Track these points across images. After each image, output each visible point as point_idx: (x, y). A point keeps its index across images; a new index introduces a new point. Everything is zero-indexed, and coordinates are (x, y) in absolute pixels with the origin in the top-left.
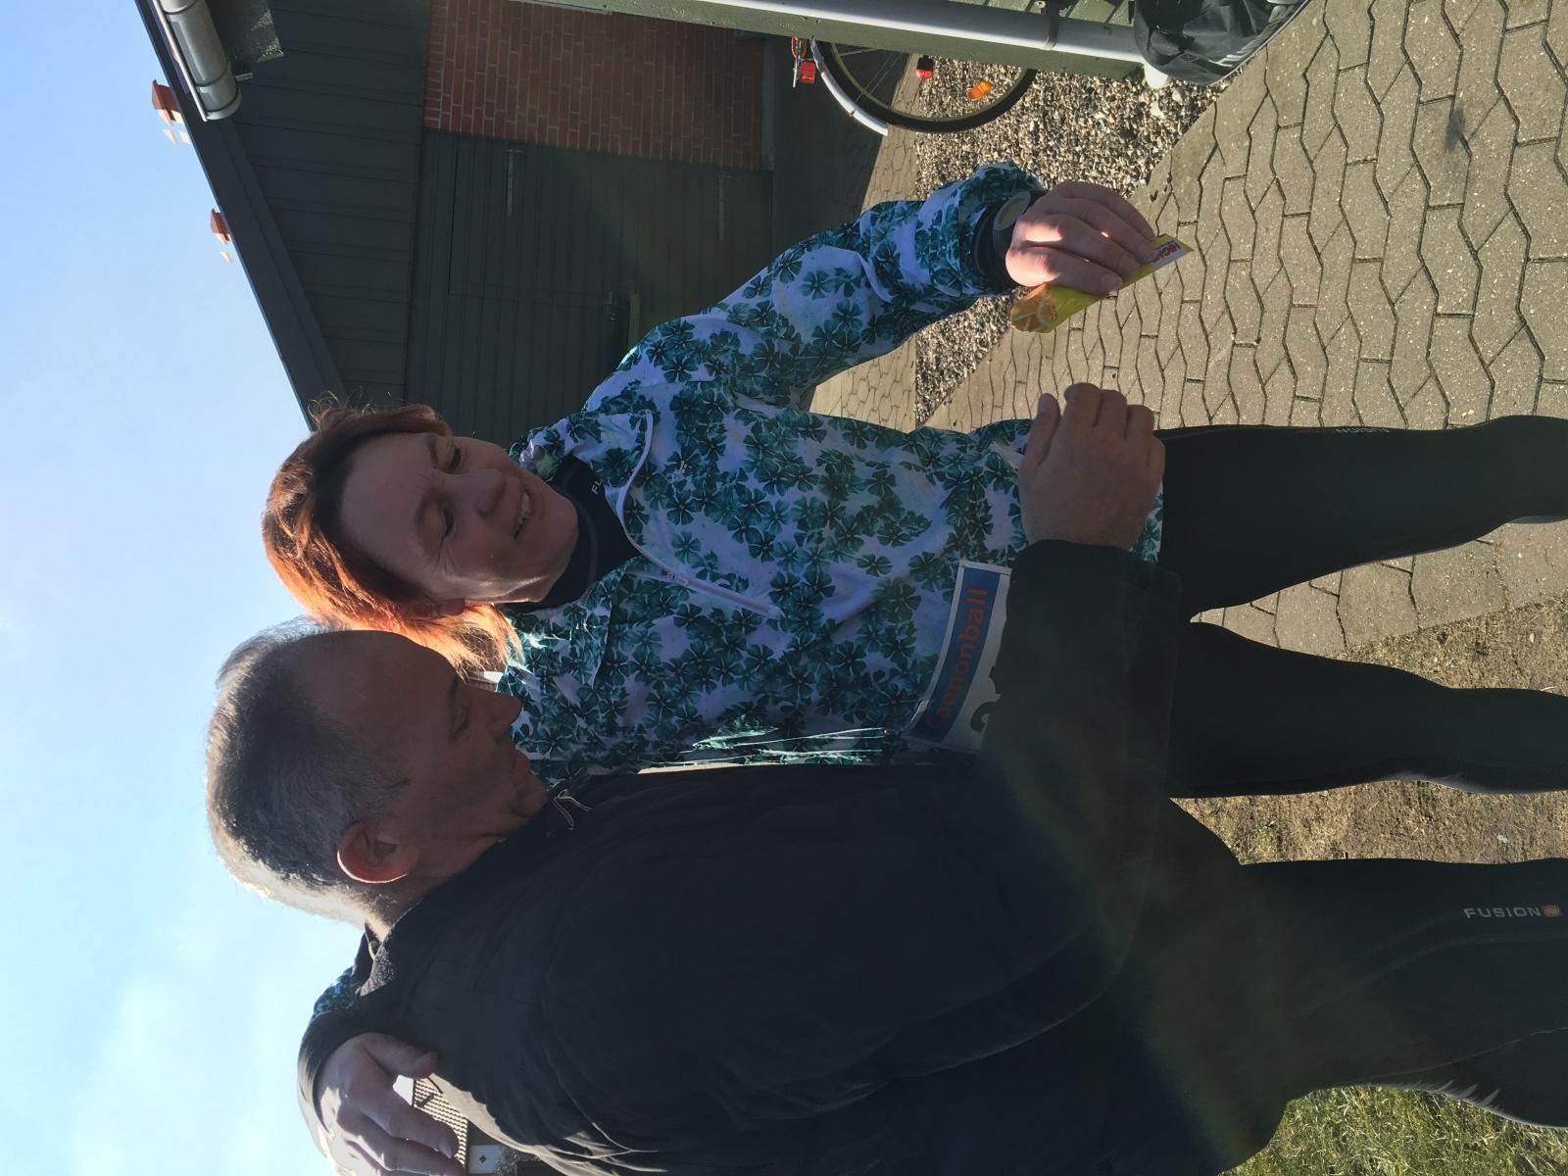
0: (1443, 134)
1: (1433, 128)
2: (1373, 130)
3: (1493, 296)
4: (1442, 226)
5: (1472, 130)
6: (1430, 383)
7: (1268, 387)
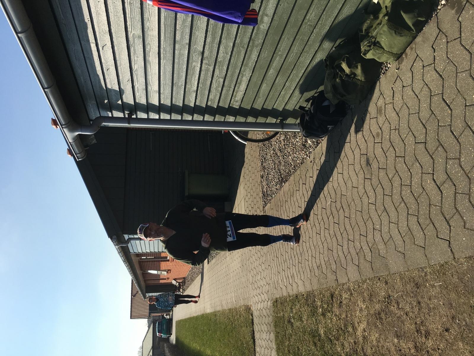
0: (366, 162)
1: (364, 160)
2: (353, 157)
5: (371, 163)
6: (370, 218)
7: (339, 213)
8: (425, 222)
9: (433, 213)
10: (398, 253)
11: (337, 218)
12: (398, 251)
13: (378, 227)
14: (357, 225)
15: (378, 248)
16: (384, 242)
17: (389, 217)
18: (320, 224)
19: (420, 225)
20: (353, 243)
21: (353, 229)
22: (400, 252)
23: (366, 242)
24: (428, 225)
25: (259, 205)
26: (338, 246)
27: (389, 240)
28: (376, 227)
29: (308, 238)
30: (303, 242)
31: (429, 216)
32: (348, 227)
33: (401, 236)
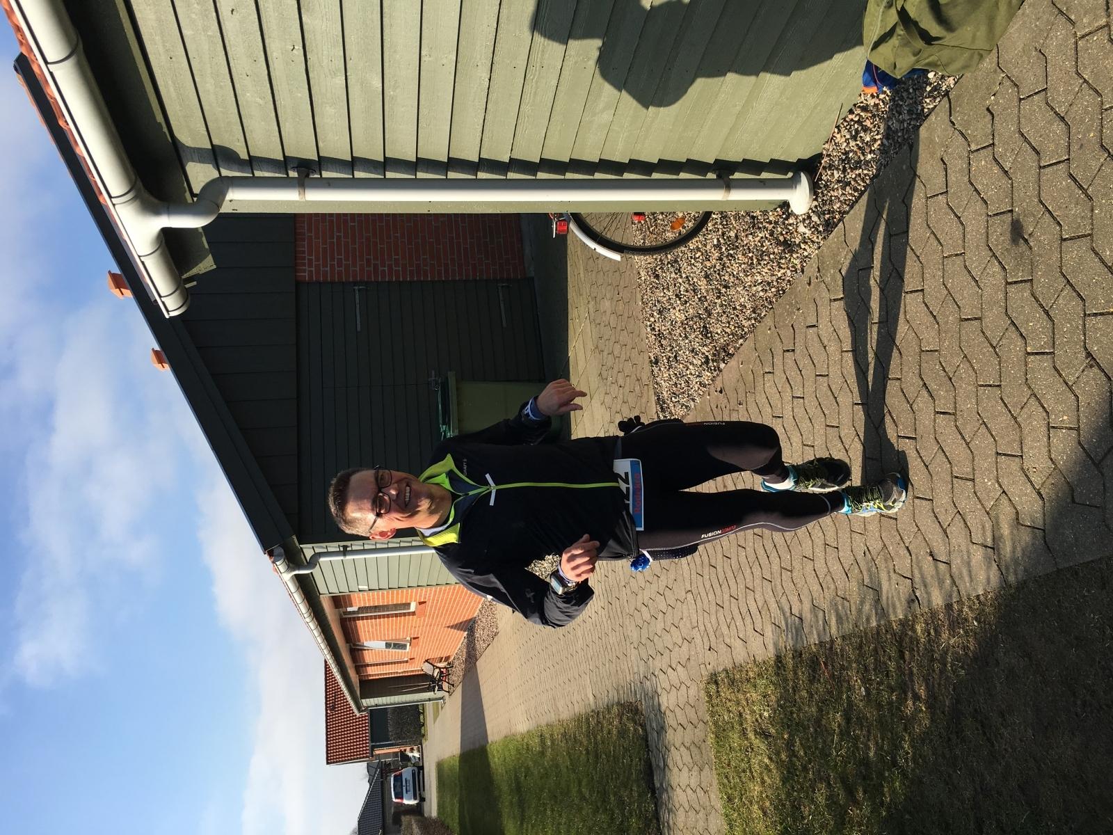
0: (1008, 235)
1: (1000, 230)
2: (958, 234)
3: (1065, 340)
4: (1020, 296)
5: (1030, 232)
6: (1032, 399)
7: (914, 406)
14: (982, 430)
18: (850, 452)
26: (917, 500)
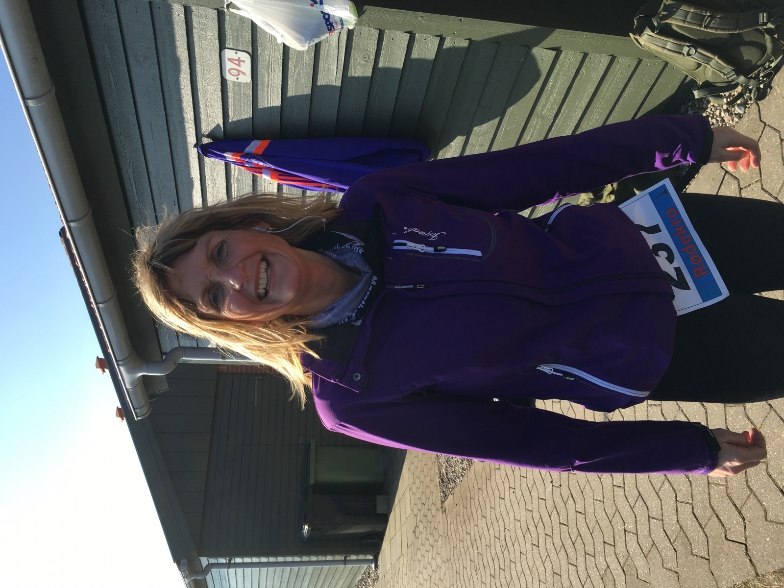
6: (617, 513)
7: (567, 506)
8: (705, 513)
9: (716, 498)
10: (668, 572)
11: (565, 514)
12: (667, 569)
13: (631, 527)
14: (597, 526)
15: (635, 566)
16: (643, 553)
17: (648, 508)
18: (537, 528)
19: (697, 519)
20: (593, 559)
21: (591, 534)
22: (670, 570)
23: (614, 556)
24: (710, 519)
25: (434, 499)
26: (570, 566)
27: (651, 550)
28: (627, 527)
29: (518, 554)
30: (511, 563)
31: (710, 503)
32: (584, 530)
33: (670, 540)
